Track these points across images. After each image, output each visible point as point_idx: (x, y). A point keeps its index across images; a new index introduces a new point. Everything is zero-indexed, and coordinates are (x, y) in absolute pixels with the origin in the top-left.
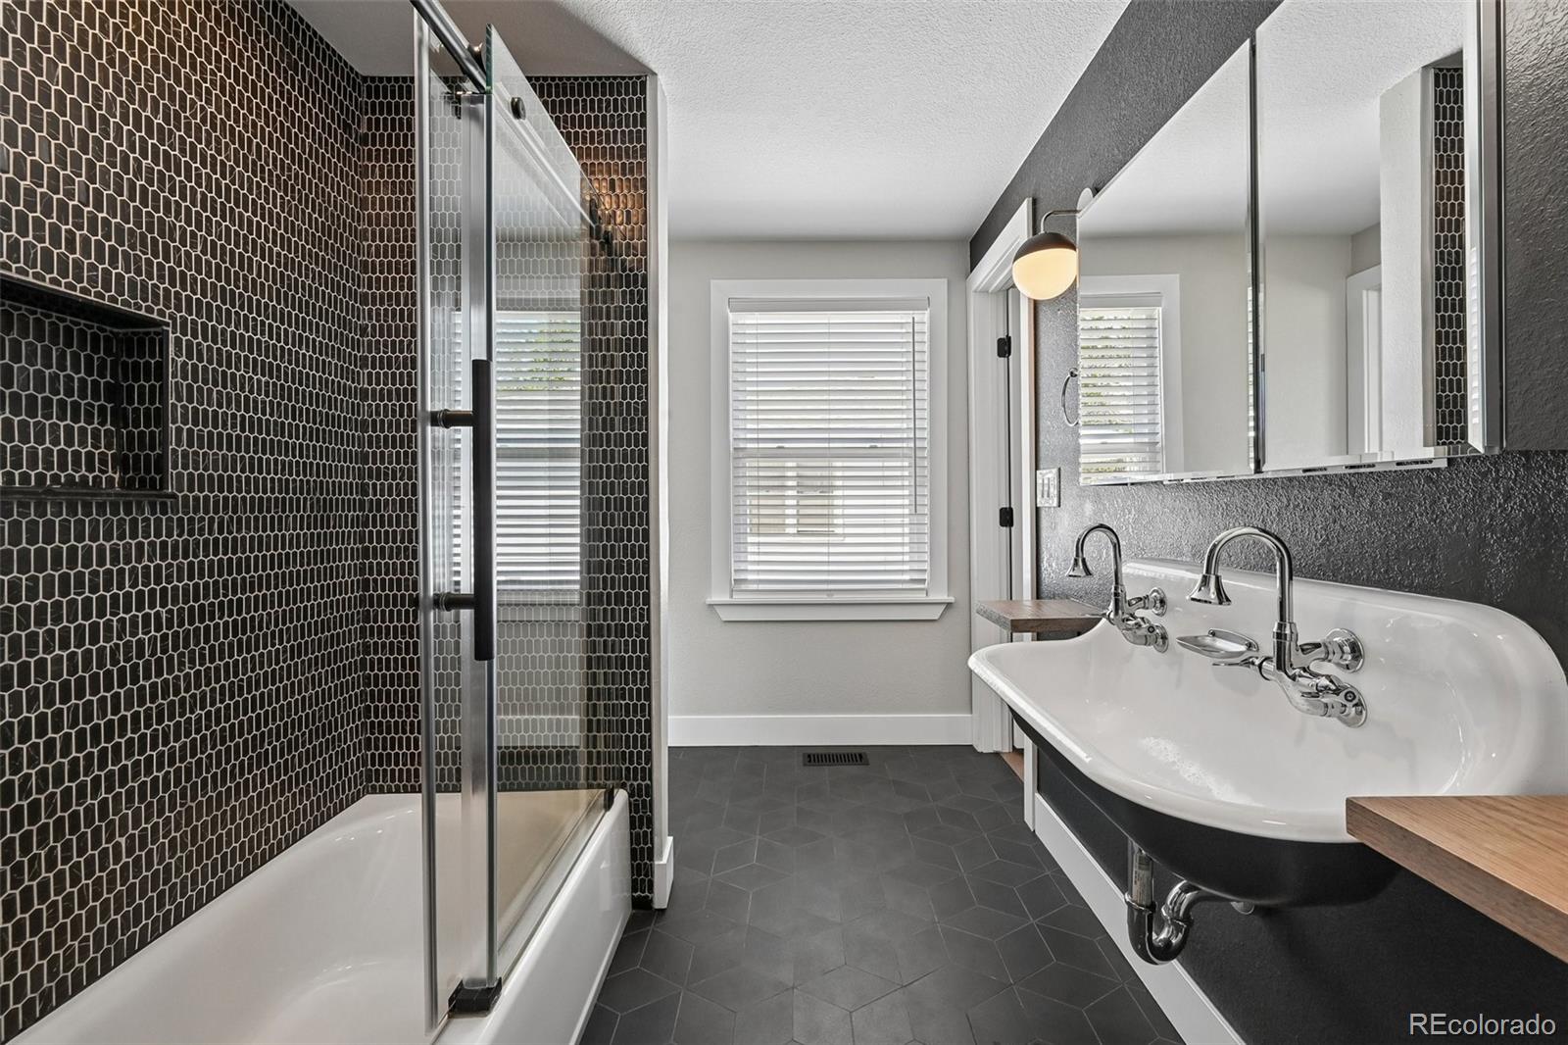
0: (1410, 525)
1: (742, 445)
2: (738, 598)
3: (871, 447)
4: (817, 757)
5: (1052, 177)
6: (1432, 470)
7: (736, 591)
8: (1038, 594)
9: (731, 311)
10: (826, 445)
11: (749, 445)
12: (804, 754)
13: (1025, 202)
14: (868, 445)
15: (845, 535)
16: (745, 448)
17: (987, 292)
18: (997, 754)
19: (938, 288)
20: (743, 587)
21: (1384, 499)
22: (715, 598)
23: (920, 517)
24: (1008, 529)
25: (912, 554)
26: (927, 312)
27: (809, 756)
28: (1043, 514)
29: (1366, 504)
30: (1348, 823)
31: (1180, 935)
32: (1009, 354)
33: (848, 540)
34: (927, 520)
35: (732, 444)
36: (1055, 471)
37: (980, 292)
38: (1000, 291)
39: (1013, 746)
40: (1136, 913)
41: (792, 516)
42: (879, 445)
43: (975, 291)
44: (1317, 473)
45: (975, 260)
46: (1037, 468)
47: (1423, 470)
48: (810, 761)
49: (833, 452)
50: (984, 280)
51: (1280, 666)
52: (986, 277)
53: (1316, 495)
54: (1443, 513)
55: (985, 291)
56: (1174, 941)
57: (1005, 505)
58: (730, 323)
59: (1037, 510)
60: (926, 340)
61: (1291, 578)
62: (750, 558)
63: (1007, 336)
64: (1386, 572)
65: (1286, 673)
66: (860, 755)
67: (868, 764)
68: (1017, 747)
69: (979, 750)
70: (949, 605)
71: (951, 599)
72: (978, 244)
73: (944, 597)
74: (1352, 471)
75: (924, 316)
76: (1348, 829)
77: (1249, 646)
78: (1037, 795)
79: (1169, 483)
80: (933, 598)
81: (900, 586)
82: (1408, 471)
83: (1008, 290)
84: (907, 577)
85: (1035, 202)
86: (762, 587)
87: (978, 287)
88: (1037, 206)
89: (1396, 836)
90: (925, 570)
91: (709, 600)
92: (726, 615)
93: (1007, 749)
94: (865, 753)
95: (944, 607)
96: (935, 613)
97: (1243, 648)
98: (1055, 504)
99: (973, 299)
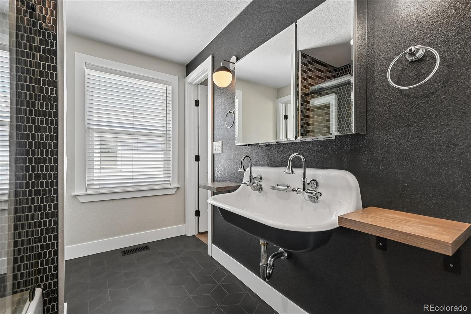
0: (326, 153)
1: (91, 127)
2: (89, 192)
3: (150, 132)
4: (126, 252)
5: (220, 50)
6: (331, 139)
7: (88, 189)
8: (213, 181)
9: (86, 68)
10: (132, 130)
11: (94, 127)
12: (122, 252)
13: (211, 56)
14: (149, 131)
15: (122, 168)
16: (93, 128)
17: (192, 84)
18: (194, 236)
19: (175, 79)
20: (91, 187)
21: (320, 147)
22: (77, 193)
23: (168, 158)
24: (198, 162)
25: (165, 171)
26: (171, 87)
27: (124, 252)
28: (215, 156)
29: (316, 148)
30: (338, 222)
31: (272, 270)
32: (199, 106)
33: (123, 170)
34: (170, 159)
35: (87, 126)
36: (221, 142)
37: (190, 84)
38: (196, 85)
39: (199, 232)
40: (263, 267)
41: (98, 161)
42: (153, 132)
43: (188, 83)
44: (304, 141)
45: (188, 73)
46: (213, 141)
47: (329, 140)
48: (125, 254)
49: (134, 133)
50: (191, 80)
51: (304, 190)
52: (192, 79)
53: (304, 146)
54: (334, 149)
55: (191, 84)
56: (270, 272)
57: (197, 154)
58: (86, 74)
59: (213, 155)
60: (171, 96)
61: (306, 168)
62: (95, 175)
63: (198, 100)
64: (321, 165)
65: (305, 192)
66: (146, 247)
67: (150, 249)
68: (200, 232)
69: (188, 236)
70: (178, 188)
71: (179, 186)
72: (189, 67)
73: (176, 186)
74: (313, 140)
75: (170, 88)
76: (338, 224)
77: (288, 187)
78: (213, 245)
79: (261, 145)
80: (173, 186)
81: (161, 183)
82: (326, 140)
83: (198, 85)
84: (163, 179)
85: (213, 57)
86: (101, 186)
87: (189, 82)
88: (214, 58)
89: (352, 223)
90: (170, 177)
91: (74, 194)
92: (82, 199)
93: (197, 233)
94: (148, 246)
95: (176, 189)
96: (173, 191)
97: (286, 188)
98: (221, 153)
99: (187, 86)
